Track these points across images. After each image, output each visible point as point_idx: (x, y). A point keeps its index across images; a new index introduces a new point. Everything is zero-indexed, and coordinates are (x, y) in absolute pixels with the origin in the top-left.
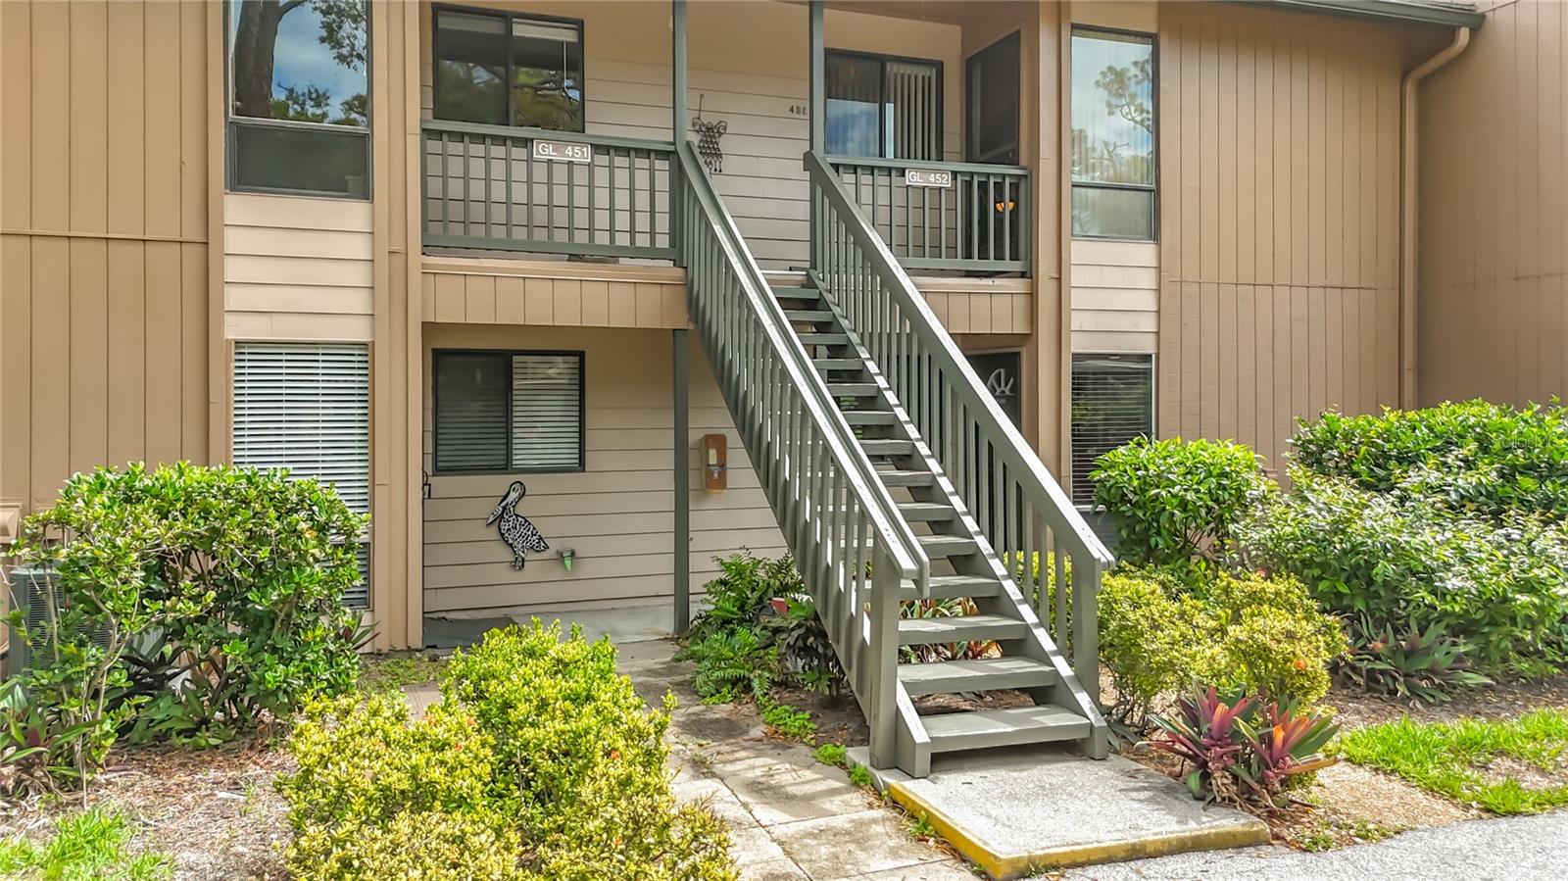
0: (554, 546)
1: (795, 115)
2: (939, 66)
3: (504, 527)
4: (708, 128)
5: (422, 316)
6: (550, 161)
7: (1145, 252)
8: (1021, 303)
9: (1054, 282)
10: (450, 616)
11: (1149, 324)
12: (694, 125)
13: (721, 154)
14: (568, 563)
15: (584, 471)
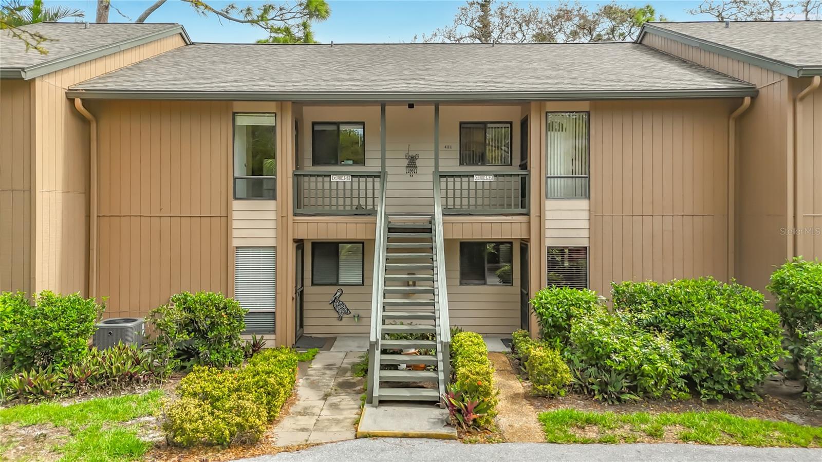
0: (353, 313)
1: (447, 149)
2: (511, 123)
3: (335, 305)
4: (412, 157)
5: (293, 237)
6: (337, 182)
7: (584, 204)
8: (524, 226)
9: (538, 218)
10: (313, 336)
11: (586, 234)
12: (406, 156)
13: (417, 167)
14: (356, 319)
15: (364, 285)
